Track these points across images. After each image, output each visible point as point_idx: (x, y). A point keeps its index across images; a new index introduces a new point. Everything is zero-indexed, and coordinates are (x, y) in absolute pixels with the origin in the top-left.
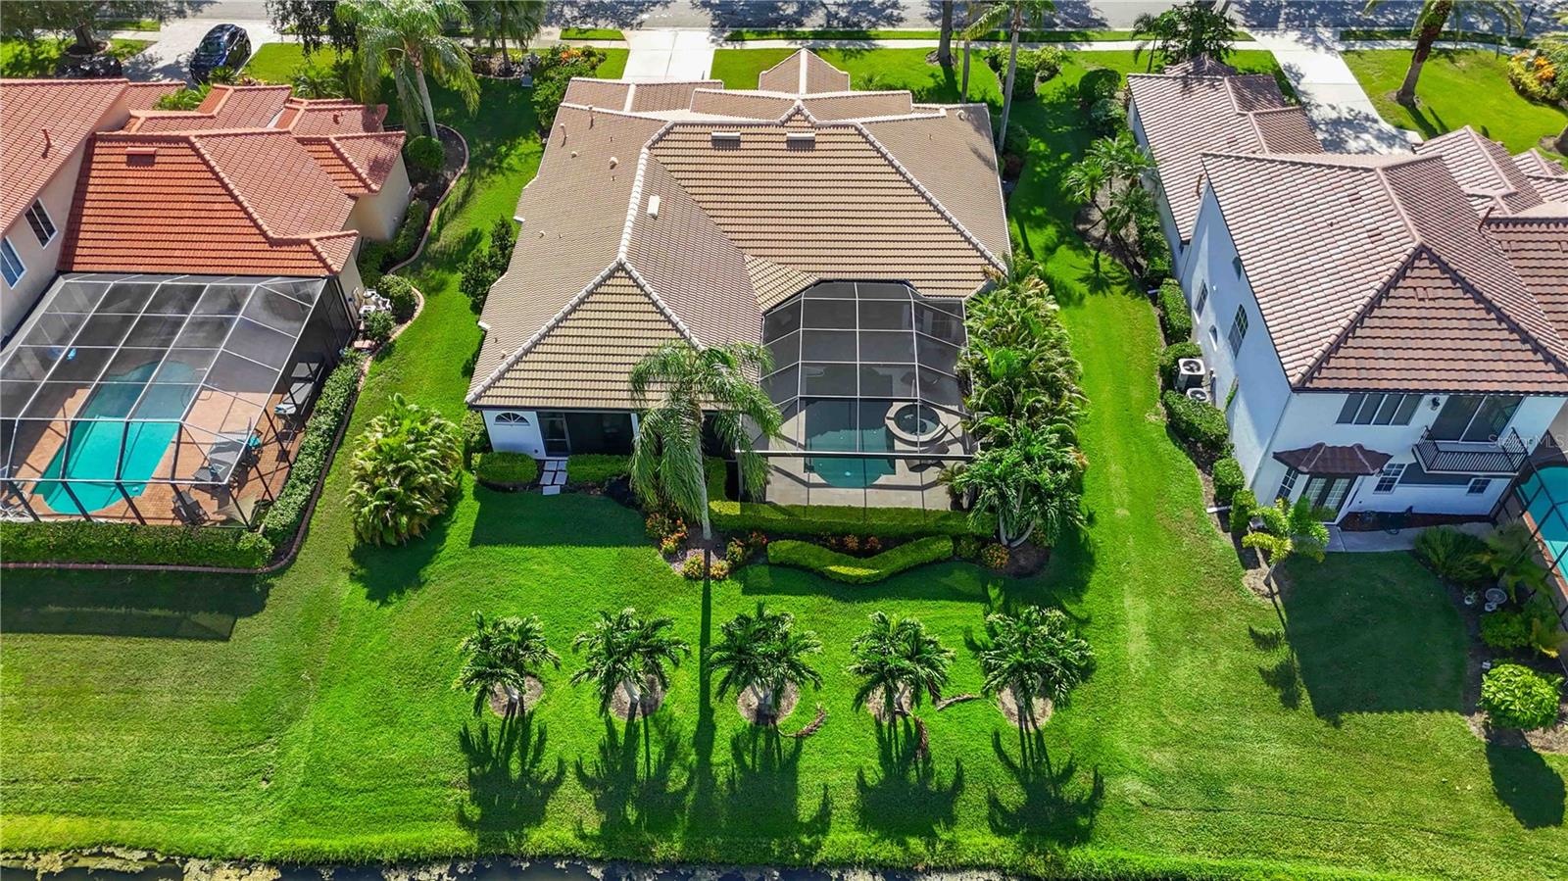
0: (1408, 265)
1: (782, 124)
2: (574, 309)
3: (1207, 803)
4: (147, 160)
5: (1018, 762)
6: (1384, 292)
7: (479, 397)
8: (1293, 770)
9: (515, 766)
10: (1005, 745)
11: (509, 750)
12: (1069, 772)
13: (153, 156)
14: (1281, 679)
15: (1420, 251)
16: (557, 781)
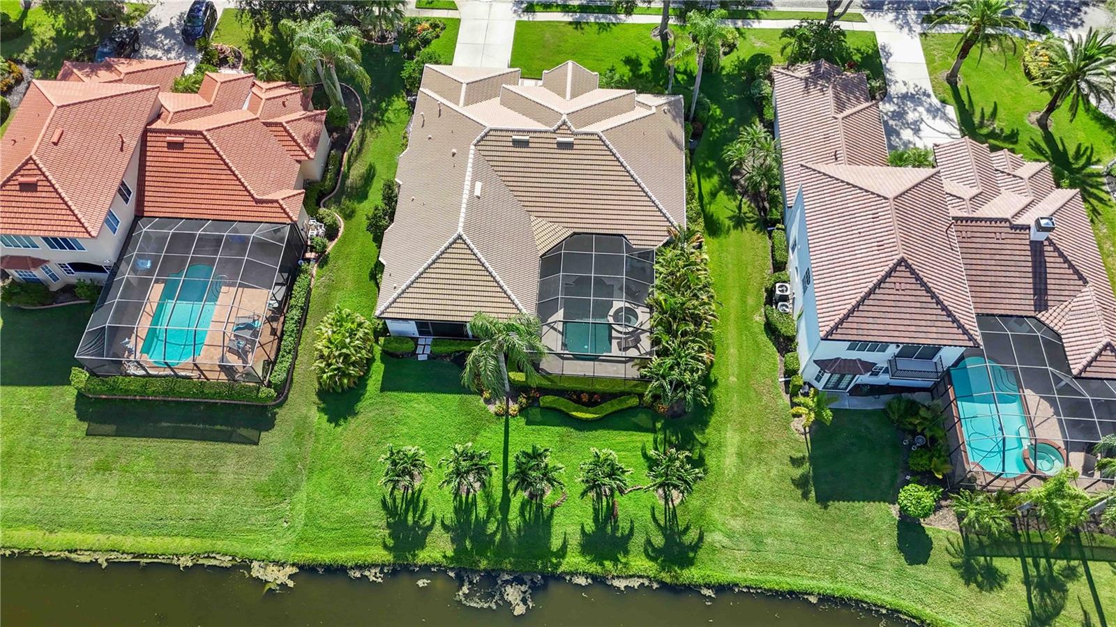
0: (893, 269)
1: (554, 132)
2: (434, 262)
3: (754, 547)
4: (179, 146)
5: (662, 523)
6: (878, 285)
7: (383, 313)
8: (801, 531)
9: (410, 518)
10: (657, 514)
11: (407, 511)
12: (687, 528)
13: (182, 143)
14: (801, 483)
15: (902, 261)
16: (431, 527)
